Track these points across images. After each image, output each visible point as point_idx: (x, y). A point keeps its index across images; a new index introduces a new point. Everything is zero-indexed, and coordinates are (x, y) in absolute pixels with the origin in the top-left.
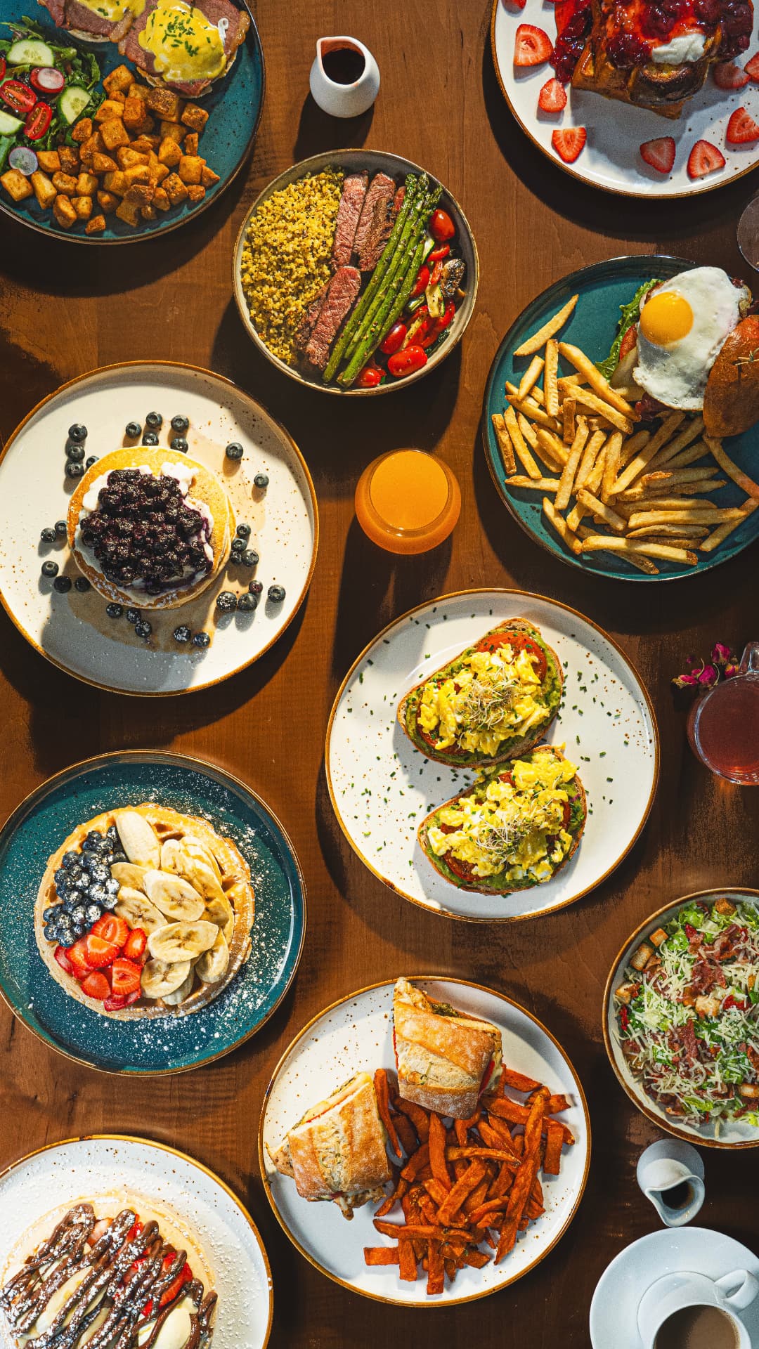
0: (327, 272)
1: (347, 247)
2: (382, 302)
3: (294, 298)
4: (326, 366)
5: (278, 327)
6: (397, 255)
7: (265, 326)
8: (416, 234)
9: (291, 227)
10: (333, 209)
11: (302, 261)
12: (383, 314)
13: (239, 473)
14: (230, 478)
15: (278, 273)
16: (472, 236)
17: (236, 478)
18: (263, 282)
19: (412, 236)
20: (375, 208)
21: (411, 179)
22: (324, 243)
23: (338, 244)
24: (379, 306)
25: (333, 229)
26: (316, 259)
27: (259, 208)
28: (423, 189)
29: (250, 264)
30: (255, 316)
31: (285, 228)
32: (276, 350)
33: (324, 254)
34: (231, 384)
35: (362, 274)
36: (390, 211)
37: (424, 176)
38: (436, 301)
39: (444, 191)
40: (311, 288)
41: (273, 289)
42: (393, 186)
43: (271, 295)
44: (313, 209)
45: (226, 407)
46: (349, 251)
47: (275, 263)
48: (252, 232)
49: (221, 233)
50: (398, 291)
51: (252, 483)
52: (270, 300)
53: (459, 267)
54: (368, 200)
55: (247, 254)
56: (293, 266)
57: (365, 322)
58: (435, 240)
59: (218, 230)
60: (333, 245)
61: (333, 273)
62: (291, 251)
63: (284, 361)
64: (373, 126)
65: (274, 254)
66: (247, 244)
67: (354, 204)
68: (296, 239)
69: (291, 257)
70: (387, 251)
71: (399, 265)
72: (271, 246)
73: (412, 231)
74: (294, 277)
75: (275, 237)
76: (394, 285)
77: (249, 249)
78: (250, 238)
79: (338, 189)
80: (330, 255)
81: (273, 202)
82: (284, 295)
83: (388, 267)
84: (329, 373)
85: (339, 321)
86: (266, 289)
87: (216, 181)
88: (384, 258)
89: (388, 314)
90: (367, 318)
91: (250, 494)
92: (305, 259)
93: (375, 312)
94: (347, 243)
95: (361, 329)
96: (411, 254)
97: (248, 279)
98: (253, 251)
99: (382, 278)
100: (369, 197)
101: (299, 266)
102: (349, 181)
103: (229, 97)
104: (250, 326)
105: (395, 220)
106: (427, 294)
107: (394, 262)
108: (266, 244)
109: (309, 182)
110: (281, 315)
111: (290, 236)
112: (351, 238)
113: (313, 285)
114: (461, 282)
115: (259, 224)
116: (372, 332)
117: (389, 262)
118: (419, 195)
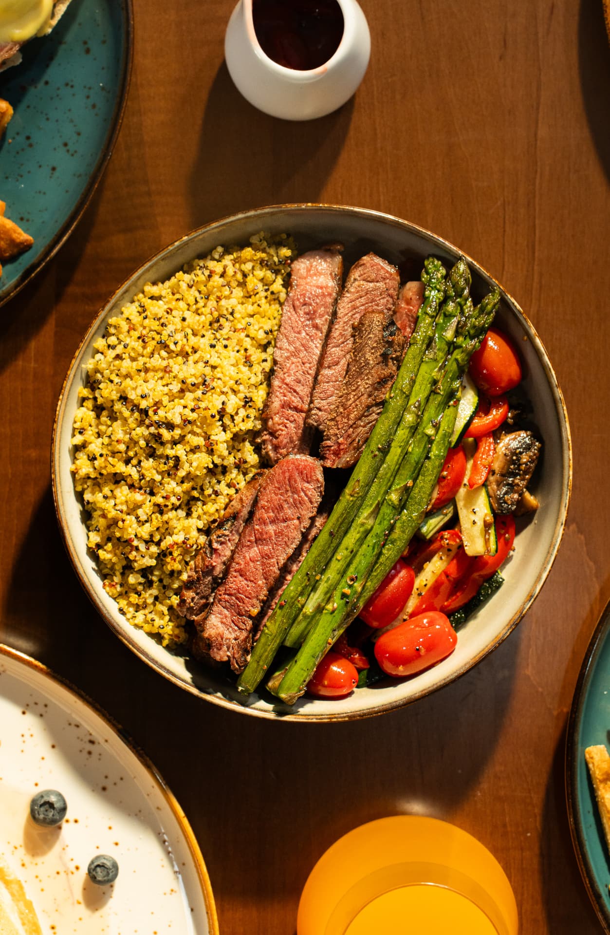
0: (252, 458)
1: (296, 409)
2: (367, 532)
3: (182, 513)
4: (246, 664)
5: (146, 572)
6: (402, 433)
7: (118, 567)
8: (442, 388)
9: (176, 365)
10: (268, 325)
11: (200, 441)
12: (370, 559)
13: (57, 848)
14: (39, 860)
15: (148, 464)
16: (559, 393)
17: (51, 859)
18: (117, 479)
19: (433, 392)
20: (358, 330)
21: (435, 270)
22: (248, 402)
23: (276, 404)
24: (361, 541)
25: (267, 366)
26: (229, 435)
27: (112, 321)
28: (459, 294)
29: (90, 435)
30: (99, 546)
31: (166, 370)
32: (140, 617)
33: (249, 425)
34: (40, 670)
35: (326, 471)
36: (390, 344)
37: (462, 267)
38: (480, 524)
39: (503, 301)
40: (216, 493)
41: (138, 497)
42: (395, 282)
43: (133, 509)
44: (227, 325)
45: (34, 713)
46: (300, 418)
47: (142, 443)
48: (97, 371)
49: (33, 344)
50: (402, 506)
51: (84, 870)
52: (131, 519)
53: (528, 448)
54: (341, 312)
55: (86, 414)
56: (180, 451)
57: (331, 574)
58: (480, 394)
59: (27, 338)
60: (266, 405)
61: (265, 463)
62: (177, 421)
63: (158, 637)
64: (352, 133)
65: (141, 423)
66: (86, 392)
67: (311, 316)
68: (189, 396)
69: (177, 432)
70: (381, 429)
71: (405, 454)
72: (135, 407)
73: (435, 382)
74: (182, 473)
75: (145, 388)
76: (394, 497)
77: (89, 404)
78: (91, 383)
79: (279, 281)
80: (259, 425)
81: (143, 309)
82: (160, 509)
83: (383, 461)
84: (250, 678)
85: (276, 570)
86: (123, 493)
87: (25, 248)
88: (376, 443)
89: (380, 554)
90: (335, 566)
91: (78, 894)
92: (207, 437)
93: (353, 554)
94: (296, 401)
95: (322, 588)
96: (430, 431)
97: (85, 468)
98: (98, 409)
99: (369, 484)
100: (344, 308)
101: (195, 450)
102: (301, 266)
103: (55, 73)
104: (86, 567)
105: (399, 361)
106: (460, 504)
107: (395, 452)
108: (124, 398)
109: (218, 267)
110: (154, 549)
111: (176, 387)
112: (303, 390)
113: (222, 487)
114: (530, 482)
115: (111, 354)
116: (344, 596)
117: (385, 451)
118: (451, 307)
